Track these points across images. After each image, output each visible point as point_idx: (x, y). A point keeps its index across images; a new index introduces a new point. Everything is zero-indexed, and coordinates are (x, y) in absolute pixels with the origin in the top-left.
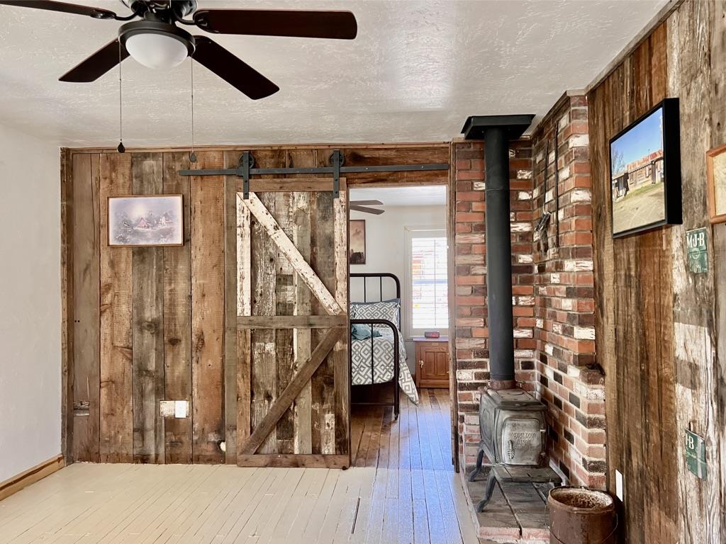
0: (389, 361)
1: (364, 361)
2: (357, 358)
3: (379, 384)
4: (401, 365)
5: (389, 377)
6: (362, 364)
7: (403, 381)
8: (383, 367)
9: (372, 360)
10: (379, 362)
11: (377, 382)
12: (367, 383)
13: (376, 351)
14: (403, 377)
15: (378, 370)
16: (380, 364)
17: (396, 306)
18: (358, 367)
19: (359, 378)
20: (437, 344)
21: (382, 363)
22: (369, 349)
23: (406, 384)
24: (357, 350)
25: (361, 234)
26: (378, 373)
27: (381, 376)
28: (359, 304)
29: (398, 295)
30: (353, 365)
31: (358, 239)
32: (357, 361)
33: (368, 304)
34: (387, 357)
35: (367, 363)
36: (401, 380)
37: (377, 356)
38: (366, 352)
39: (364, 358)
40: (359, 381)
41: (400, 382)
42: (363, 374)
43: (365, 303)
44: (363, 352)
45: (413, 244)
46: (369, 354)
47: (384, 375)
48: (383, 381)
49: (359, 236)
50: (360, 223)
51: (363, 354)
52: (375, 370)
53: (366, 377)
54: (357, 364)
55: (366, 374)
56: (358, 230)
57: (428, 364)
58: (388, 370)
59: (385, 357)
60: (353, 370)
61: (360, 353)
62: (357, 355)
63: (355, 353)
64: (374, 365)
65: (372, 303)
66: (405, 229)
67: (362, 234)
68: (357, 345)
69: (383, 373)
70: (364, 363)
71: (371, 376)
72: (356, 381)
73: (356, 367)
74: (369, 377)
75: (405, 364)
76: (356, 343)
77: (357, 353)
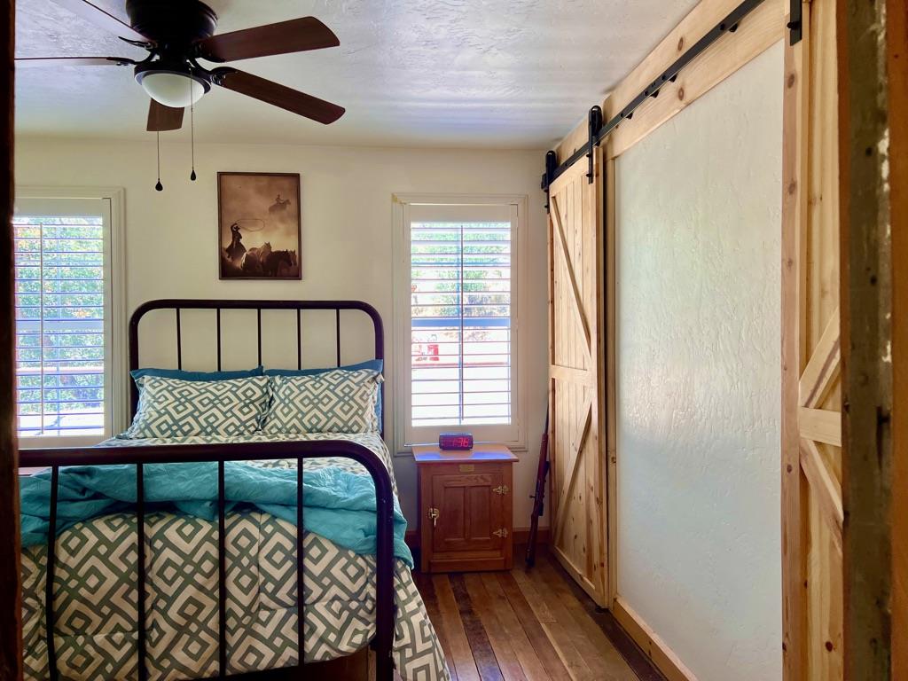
0: (361, 581)
1: (270, 587)
2: (245, 581)
3: (322, 664)
4: (401, 594)
5: (358, 639)
6: (263, 598)
7: (409, 653)
8: (336, 606)
9: (300, 585)
10: (326, 589)
11: (318, 657)
12: (279, 664)
13: (315, 552)
14: (407, 640)
15: (323, 615)
16: (329, 595)
17: (374, 379)
18: (247, 610)
19: (251, 649)
20: (472, 468)
21: (334, 590)
22: (289, 545)
23: (417, 663)
24: (244, 552)
25: (288, 207)
26: (321, 628)
27: (332, 637)
28: (283, 373)
29: (380, 353)
30: (230, 604)
31: (282, 220)
32: (246, 591)
33: (307, 373)
34: (352, 571)
35: (282, 594)
36: (402, 649)
37: (316, 569)
38: (278, 557)
39: (269, 578)
40: (251, 659)
41: (396, 657)
42: (266, 632)
43: (300, 372)
44: (269, 557)
45: (414, 235)
46: (289, 564)
47: (340, 633)
48: (335, 654)
49: (284, 213)
50: (286, 183)
51: (265, 564)
52: (310, 616)
53: (278, 642)
54: (245, 600)
55: (277, 633)
56: (283, 198)
57: (450, 517)
58: (353, 614)
59: (344, 570)
60: (231, 623)
61: (255, 561)
62: (245, 571)
63: (237, 561)
64: (308, 601)
65: (316, 372)
66: (394, 199)
67: (291, 208)
68: (245, 533)
69: (337, 624)
70: (272, 596)
71: (294, 637)
72: (241, 661)
73: (240, 613)
74: (287, 642)
75: (413, 587)
76: (245, 524)
77: (245, 561)
